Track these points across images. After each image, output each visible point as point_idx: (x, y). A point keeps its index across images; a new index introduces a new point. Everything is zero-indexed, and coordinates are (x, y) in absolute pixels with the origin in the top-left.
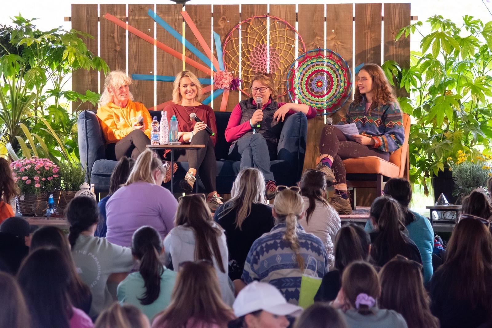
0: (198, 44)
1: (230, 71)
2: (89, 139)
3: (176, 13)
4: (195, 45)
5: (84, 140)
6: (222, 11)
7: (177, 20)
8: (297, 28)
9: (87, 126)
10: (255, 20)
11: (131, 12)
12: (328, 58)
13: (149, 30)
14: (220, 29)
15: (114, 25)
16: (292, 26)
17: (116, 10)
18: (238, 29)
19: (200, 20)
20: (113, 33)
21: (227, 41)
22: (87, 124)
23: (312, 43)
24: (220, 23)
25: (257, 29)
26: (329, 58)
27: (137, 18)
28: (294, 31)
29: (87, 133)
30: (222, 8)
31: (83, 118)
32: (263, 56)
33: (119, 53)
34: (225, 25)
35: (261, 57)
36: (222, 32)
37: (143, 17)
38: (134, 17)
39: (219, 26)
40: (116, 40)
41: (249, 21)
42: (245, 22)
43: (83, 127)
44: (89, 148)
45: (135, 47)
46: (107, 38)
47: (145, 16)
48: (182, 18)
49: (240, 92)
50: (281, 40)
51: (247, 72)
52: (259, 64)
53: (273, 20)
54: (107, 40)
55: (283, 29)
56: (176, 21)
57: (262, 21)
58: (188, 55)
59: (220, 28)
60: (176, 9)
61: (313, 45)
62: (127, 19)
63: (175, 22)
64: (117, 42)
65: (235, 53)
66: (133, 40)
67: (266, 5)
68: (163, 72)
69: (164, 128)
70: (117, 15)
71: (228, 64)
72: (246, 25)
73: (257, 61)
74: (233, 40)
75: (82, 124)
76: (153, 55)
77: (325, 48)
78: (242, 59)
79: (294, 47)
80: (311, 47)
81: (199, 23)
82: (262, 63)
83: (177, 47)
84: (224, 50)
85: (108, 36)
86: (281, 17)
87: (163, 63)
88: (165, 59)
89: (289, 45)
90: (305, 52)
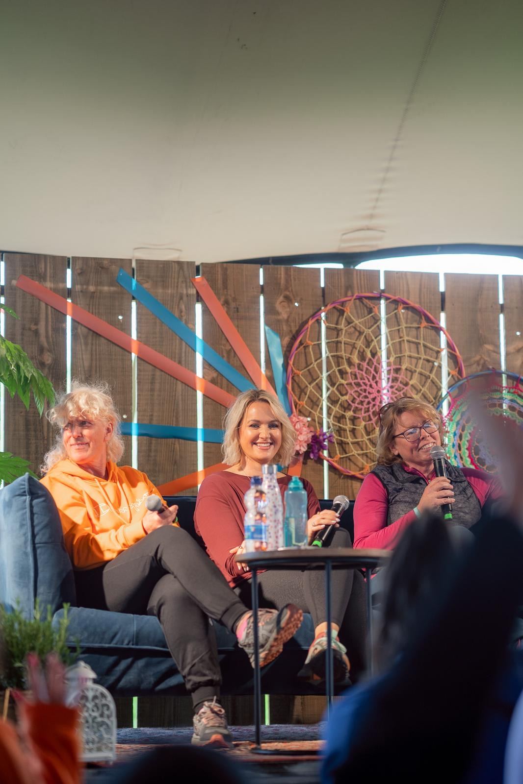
0: (232, 354)
1: (301, 414)
2: (38, 551)
3: (180, 280)
4: (225, 355)
5: (26, 554)
6: (283, 282)
7: (185, 298)
8: (443, 324)
9: (36, 516)
10: (355, 303)
11: (79, 274)
12: (512, 391)
13: (120, 317)
14: (279, 321)
15: (39, 304)
16: (436, 318)
17: (43, 270)
18: (318, 322)
19: (235, 300)
20: (36, 324)
21: (297, 349)
22: (35, 510)
23: (477, 358)
24: (278, 307)
25: (359, 323)
26: (514, 392)
27: (92, 288)
28: (438, 329)
29: (34, 536)
30: (282, 273)
31: (23, 494)
32: (376, 382)
33: (49, 369)
34: (291, 313)
35: (371, 386)
36: (285, 328)
37: (106, 288)
38: (85, 287)
39: (278, 313)
40: (43, 339)
41: (343, 304)
42: (334, 308)
43: (24, 520)
44: (40, 576)
45: (86, 357)
46: (22, 334)
47: (111, 284)
48: (195, 292)
49: (326, 463)
50: (412, 350)
51: (340, 418)
52: (367, 400)
53: (394, 303)
54: (22, 339)
55: (415, 325)
56: (181, 298)
57: (372, 305)
58: (210, 378)
59: (280, 317)
60: (181, 272)
61: (478, 363)
62: (69, 293)
63: (179, 302)
64: (45, 345)
65: (313, 377)
66: (82, 341)
67: (378, 272)
68: (152, 415)
69: (274, 510)
70: (45, 280)
71: (299, 399)
72: (336, 314)
73: (364, 394)
74: (308, 346)
75: (18, 511)
76: (130, 375)
77: (503, 368)
78: (328, 389)
79: (440, 367)
80: (475, 366)
81: (233, 305)
82: (374, 399)
83: (183, 359)
84: (289, 368)
85: (23, 329)
86: (410, 299)
87: (152, 395)
88: (157, 386)
89: (428, 361)
90: (464, 375)
